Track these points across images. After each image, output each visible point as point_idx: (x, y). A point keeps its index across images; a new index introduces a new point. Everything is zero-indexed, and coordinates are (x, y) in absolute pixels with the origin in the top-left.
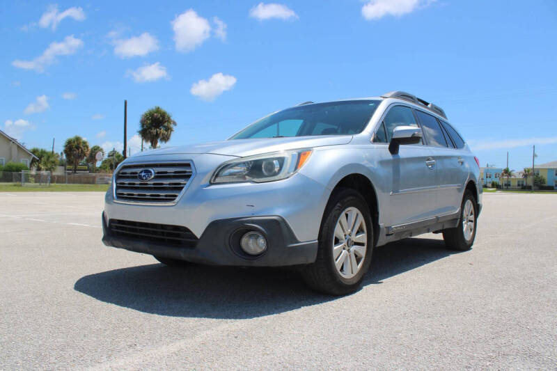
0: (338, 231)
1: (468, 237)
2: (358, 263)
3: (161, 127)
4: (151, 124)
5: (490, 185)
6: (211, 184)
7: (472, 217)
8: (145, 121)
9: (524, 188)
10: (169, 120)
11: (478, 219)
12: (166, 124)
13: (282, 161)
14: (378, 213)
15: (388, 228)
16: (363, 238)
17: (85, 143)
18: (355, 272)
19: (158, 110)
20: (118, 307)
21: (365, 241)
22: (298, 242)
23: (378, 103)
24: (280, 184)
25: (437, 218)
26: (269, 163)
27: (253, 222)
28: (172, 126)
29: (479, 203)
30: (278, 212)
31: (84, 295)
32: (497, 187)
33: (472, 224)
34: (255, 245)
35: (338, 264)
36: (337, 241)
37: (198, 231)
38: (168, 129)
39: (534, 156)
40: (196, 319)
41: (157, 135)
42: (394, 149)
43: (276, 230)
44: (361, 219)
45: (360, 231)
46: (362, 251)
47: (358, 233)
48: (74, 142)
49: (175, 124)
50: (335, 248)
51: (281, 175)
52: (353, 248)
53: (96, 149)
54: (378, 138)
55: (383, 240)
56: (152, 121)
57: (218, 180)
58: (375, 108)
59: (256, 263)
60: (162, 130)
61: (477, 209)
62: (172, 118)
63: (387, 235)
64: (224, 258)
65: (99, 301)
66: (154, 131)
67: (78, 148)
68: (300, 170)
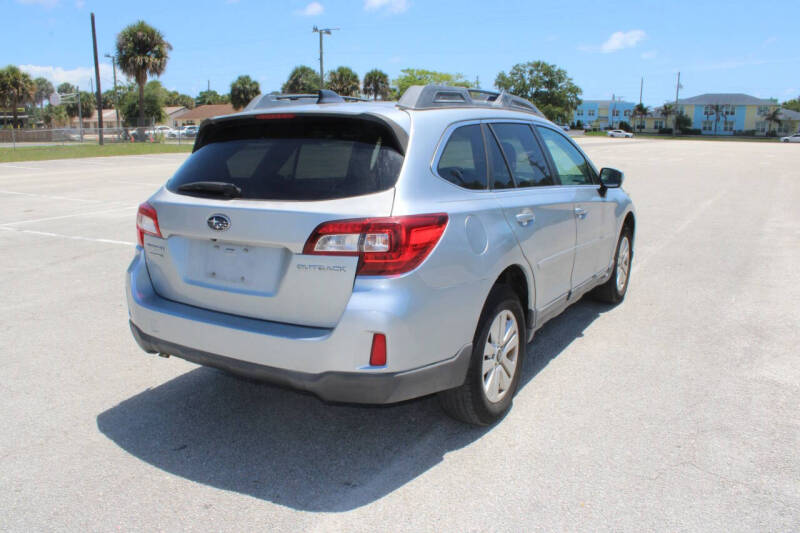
3: (149, 53)
4: (134, 49)
5: (616, 126)
8: (124, 45)
9: (664, 133)
10: (160, 43)
12: (156, 48)
17: (25, 76)
19: (142, 27)
28: (165, 50)
38: (160, 55)
39: (679, 86)
41: (145, 66)
48: (8, 75)
49: (170, 48)
53: (43, 89)
56: (135, 44)
60: (152, 59)
62: (164, 39)
66: (139, 59)
67: (16, 84)
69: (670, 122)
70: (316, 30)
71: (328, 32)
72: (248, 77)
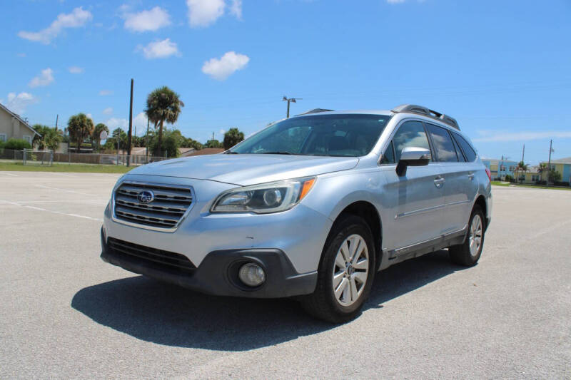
0: (339, 260)
1: (474, 253)
2: (358, 290)
3: (168, 108)
4: (158, 104)
5: (504, 178)
6: (211, 213)
7: (479, 232)
8: (152, 101)
9: (538, 183)
10: (176, 101)
11: (485, 234)
12: (173, 105)
13: (283, 191)
14: (381, 238)
15: (391, 252)
16: (364, 264)
17: (89, 120)
18: (355, 299)
19: (165, 90)
20: (115, 331)
21: (366, 267)
22: (298, 274)
23: (387, 118)
24: (280, 215)
25: (443, 237)
26: (271, 193)
27: (252, 254)
28: (179, 106)
29: (488, 217)
30: (278, 244)
31: (81, 314)
32: (511, 180)
33: (479, 239)
34: (253, 276)
35: (337, 293)
36: (338, 270)
37: (197, 261)
38: (175, 110)
39: (551, 150)
40: (192, 349)
41: (164, 116)
42: (401, 171)
43: (275, 263)
44: (364, 245)
45: (362, 257)
46: (363, 277)
47: (360, 259)
48: (78, 119)
49: (183, 105)
50: (335, 277)
51: (283, 206)
52: (354, 275)
53: (101, 128)
54: (385, 160)
55: (385, 264)
56: (160, 102)
57: (218, 209)
58: (384, 125)
59: (254, 295)
60: (170, 111)
61: (485, 223)
62: (179, 99)
63: (390, 259)
64: (222, 288)
65: (96, 323)
66: (161, 112)
67: (82, 125)
68: (302, 201)
69: (545, 177)
70: (285, 99)
71: (294, 101)
72: (236, 130)
